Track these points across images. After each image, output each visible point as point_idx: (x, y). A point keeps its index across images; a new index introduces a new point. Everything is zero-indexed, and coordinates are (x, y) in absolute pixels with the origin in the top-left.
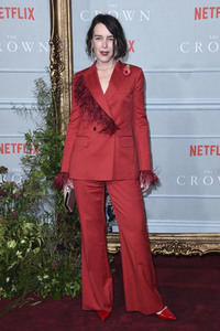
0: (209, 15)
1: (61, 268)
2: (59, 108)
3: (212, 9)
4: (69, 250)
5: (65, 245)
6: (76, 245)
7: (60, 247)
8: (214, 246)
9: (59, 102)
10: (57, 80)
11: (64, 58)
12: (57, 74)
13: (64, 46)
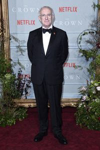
0: (65, 10)
1: (5, 114)
2: (4, 48)
3: (66, 8)
4: (9, 107)
5: (7, 105)
6: (12, 105)
7: (5, 106)
8: (68, 104)
9: (4, 46)
10: (3, 37)
11: (5, 27)
12: (3, 34)
13: (5, 22)
